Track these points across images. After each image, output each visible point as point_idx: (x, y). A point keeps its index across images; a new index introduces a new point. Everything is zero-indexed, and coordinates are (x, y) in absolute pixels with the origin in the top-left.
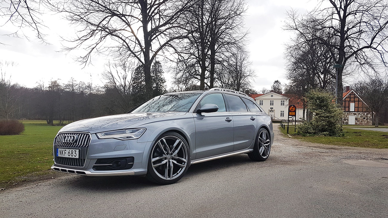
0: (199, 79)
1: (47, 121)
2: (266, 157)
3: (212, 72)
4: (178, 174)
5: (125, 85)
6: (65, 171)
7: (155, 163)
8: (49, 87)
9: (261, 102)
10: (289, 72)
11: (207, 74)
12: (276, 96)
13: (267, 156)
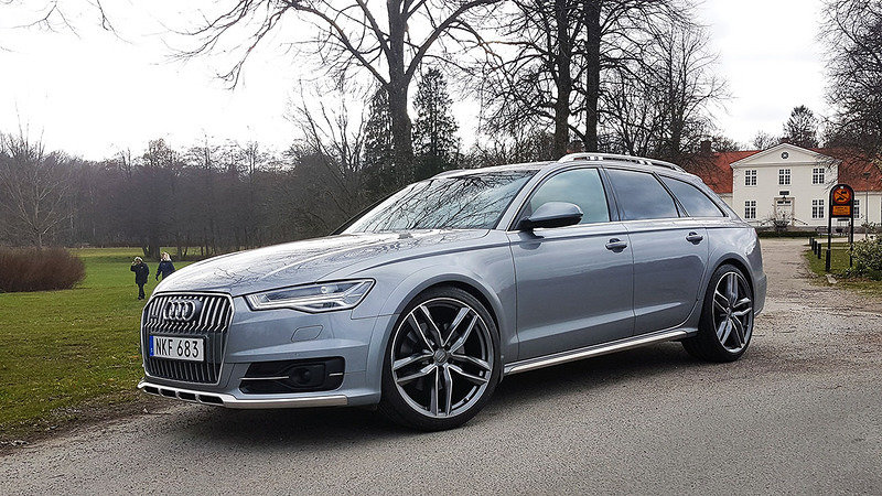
0: (550, 117)
1: (145, 251)
2: (738, 350)
3: (593, 92)
4: (466, 402)
5: (345, 145)
6: (172, 393)
7: (402, 372)
8: (146, 156)
9: (751, 176)
10: (836, 80)
11: (576, 99)
12: (800, 156)
13: (743, 345)
